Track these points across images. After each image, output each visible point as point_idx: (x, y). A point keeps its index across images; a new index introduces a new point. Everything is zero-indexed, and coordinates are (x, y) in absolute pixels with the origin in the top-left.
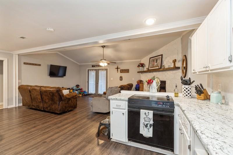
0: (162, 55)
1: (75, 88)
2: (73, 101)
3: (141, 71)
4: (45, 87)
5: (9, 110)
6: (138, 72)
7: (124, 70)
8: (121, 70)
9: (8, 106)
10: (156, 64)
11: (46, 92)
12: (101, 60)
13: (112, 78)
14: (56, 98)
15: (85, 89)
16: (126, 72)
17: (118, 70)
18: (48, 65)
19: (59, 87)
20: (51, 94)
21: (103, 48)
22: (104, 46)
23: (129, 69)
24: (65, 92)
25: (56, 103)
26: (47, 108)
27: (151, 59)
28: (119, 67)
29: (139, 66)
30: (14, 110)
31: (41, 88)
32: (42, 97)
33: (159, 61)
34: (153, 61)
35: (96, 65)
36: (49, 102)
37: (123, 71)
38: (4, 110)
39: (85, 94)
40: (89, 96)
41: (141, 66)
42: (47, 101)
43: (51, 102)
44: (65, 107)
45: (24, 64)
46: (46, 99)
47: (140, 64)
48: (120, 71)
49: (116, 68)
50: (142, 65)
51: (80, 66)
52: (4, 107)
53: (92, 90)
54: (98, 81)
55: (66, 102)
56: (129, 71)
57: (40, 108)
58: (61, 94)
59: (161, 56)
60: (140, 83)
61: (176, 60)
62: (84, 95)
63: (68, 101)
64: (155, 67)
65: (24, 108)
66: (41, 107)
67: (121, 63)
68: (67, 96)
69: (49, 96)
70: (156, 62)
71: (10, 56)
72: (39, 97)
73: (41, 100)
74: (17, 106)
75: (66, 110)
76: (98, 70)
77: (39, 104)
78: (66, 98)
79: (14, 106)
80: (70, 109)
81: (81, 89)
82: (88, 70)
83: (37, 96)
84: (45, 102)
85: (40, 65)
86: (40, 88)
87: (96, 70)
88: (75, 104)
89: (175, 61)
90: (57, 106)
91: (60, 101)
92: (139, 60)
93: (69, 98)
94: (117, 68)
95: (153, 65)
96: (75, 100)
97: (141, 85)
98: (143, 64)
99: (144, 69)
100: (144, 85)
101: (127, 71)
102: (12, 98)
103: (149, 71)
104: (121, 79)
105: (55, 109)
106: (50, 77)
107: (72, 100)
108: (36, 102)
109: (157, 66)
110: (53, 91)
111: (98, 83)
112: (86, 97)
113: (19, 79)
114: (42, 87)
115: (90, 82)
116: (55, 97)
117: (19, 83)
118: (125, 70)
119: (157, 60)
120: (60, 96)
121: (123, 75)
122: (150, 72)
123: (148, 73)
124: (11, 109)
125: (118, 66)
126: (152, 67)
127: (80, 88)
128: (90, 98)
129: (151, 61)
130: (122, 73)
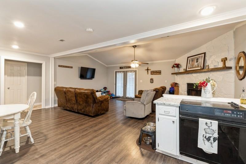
0: (205, 53)
1: (103, 90)
2: (105, 104)
3: (176, 72)
4: (80, 89)
5: (47, 110)
6: (172, 74)
7: (155, 71)
8: (151, 71)
9: (46, 106)
10: (196, 64)
11: (80, 93)
12: (132, 61)
13: (142, 81)
14: (91, 101)
15: (112, 92)
16: (157, 74)
17: (148, 72)
18: (79, 67)
19: (92, 89)
20: (85, 96)
21: (134, 48)
22: (136, 46)
23: (161, 71)
24: (98, 94)
25: (90, 106)
26: (81, 110)
27: (189, 58)
28: (149, 69)
29: (173, 67)
30: (51, 110)
31: (76, 90)
32: (77, 99)
33: (201, 61)
34: (192, 60)
35: (124, 67)
36: (83, 104)
37: (153, 73)
38: (42, 110)
39: (113, 97)
40: (117, 99)
41: (176, 67)
42: (81, 103)
43: (85, 104)
44: (99, 109)
45: (59, 66)
46: (80, 101)
47: (175, 64)
49: (146, 70)
50: (178, 66)
51: (107, 68)
52: (42, 107)
53: (120, 93)
54: (126, 84)
55: (99, 105)
56: (160, 73)
57: (74, 110)
58: (95, 97)
59: (203, 55)
60: (175, 86)
61: (226, 58)
62: (111, 97)
63: (101, 104)
64: (195, 67)
65: (59, 109)
66: (76, 109)
67: (152, 64)
68: (100, 99)
69: (83, 98)
70: (197, 62)
71: (47, 59)
72: (74, 99)
73: (75, 102)
74: (53, 107)
75: (99, 113)
76: (127, 72)
77: (74, 105)
78: (99, 100)
79: (50, 106)
80: (102, 112)
81: (108, 92)
82: (116, 72)
83: (72, 98)
84: (80, 104)
85: (72, 67)
86: (74, 90)
87: (124, 72)
88: (107, 107)
89: (224, 60)
90: (91, 109)
91: (93, 104)
92: (174, 60)
93: (102, 101)
94: (148, 70)
95: (193, 65)
96: (107, 103)
97: (175, 88)
98: (179, 64)
99: (179, 70)
100: (180, 88)
101: (159, 72)
102: (49, 100)
103: (186, 72)
104: (152, 81)
105: (89, 112)
106: (81, 79)
107: (105, 102)
108: (71, 103)
109: (198, 66)
110: (87, 93)
111: (126, 86)
112: (114, 100)
113: (54, 81)
114: (76, 88)
115: (117, 85)
116: (89, 99)
117: (54, 84)
119: (197, 59)
120: (94, 98)
121: (154, 77)
122: (188, 73)
123: (185, 75)
124: (48, 109)
125: (148, 67)
126: (190, 68)
127: (107, 90)
128: (117, 101)
129: (190, 61)
130: (152, 74)
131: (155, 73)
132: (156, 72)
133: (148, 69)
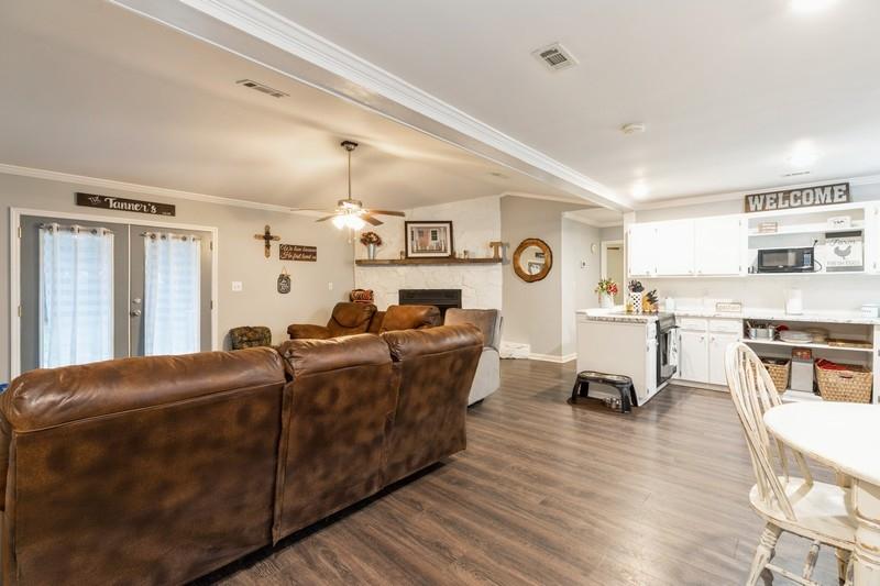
0: (450, 223)
6: (357, 262)
7: (298, 247)
8: (282, 246)
10: (432, 243)
11: (439, 358)
13: (240, 284)
16: (304, 257)
17: (268, 246)
23: (315, 248)
27: (410, 226)
28: (272, 234)
33: (443, 238)
34: (421, 233)
35: (119, 200)
37: (291, 253)
46: (419, 407)
48: (281, 251)
49: (259, 237)
54: (138, 303)
56: (315, 254)
59: (446, 225)
61: (501, 243)
64: (430, 251)
66: (372, 479)
77: (359, 463)
82: (33, 222)
83: (362, 412)
94: (268, 237)
98: (378, 236)
101: (308, 253)
104: (284, 284)
108: (333, 461)
109: (439, 250)
111: (137, 315)
118: (302, 247)
119: (434, 233)
121: (294, 268)
125: (267, 228)
129: (412, 232)
130: (287, 259)
131: (298, 253)
132: (302, 252)
133: (268, 233)
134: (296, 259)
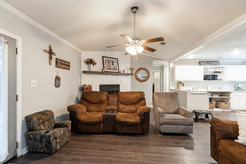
3: (92, 70)
10: (112, 66)
21: (133, 14)
23: (69, 63)
27: (104, 58)
37: (61, 64)
48: (56, 62)
56: (69, 66)
94: (51, 53)
104: (58, 82)
109: (115, 69)
118: (65, 62)
119: (113, 62)
129: (105, 61)
133: (51, 50)
134: (63, 68)
